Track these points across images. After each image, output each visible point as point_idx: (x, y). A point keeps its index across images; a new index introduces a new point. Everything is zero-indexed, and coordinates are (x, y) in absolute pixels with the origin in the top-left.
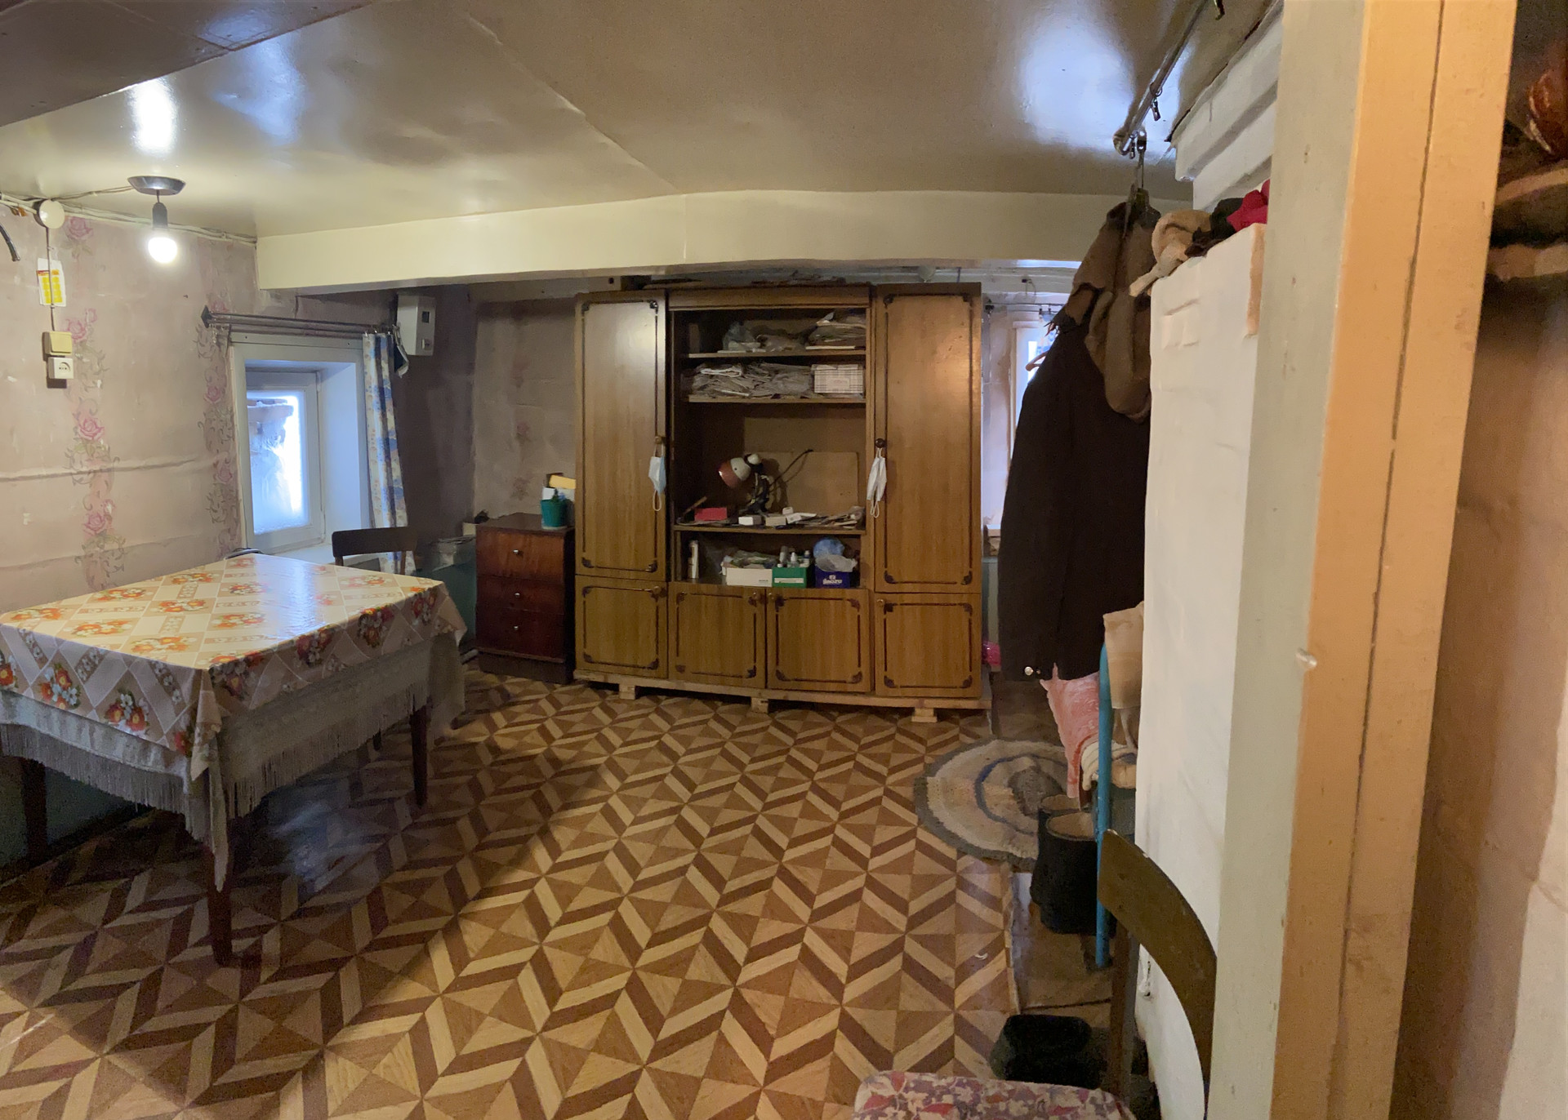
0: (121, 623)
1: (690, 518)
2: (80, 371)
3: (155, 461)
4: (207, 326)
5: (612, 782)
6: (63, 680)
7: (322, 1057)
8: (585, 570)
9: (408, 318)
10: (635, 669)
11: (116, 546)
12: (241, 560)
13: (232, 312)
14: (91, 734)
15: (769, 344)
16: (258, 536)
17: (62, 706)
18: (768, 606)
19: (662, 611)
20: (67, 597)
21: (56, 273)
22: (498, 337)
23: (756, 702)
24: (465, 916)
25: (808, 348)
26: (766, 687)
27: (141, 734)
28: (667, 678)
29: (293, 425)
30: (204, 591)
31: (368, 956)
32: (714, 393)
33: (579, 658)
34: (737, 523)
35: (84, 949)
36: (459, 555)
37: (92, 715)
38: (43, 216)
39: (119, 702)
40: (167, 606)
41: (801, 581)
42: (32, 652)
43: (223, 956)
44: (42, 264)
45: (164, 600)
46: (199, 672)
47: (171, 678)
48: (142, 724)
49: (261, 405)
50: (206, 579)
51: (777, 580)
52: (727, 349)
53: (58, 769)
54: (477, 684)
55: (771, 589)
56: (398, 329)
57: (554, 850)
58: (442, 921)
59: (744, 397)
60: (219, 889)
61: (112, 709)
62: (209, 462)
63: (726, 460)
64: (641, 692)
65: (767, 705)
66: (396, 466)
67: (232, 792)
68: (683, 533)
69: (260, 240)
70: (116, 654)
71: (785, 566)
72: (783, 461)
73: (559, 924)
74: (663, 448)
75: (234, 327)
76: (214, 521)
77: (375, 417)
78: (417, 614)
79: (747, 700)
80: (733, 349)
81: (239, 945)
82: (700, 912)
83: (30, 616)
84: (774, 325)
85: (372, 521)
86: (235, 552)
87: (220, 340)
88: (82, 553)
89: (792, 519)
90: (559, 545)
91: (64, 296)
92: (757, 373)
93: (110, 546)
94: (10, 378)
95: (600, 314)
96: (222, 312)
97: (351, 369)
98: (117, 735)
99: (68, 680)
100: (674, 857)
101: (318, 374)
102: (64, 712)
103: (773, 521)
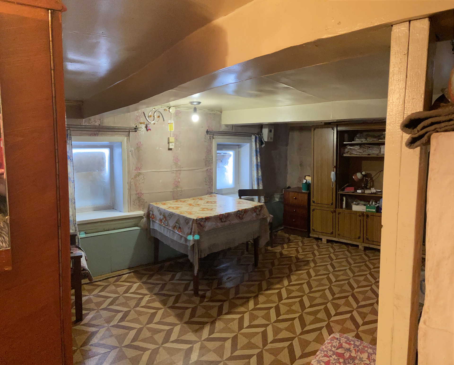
0: (179, 207)
1: (343, 190)
2: (175, 147)
3: (192, 168)
4: (207, 134)
5: (312, 265)
6: (164, 219)
7: (216, 320)
8: (313, 204)
9: (265, 131)
10: (326, 234)
11: (180, 189)
12: (212, 195)
13: (214, 131)
14: (170, 232)
15: (368, 139)
16: (218, 190)
17: (164, 225)
18: (364, 217)
19: (334, 217)
20: (167, 201)
21: (172, 123)
22: (295, 135)
23: (360, 247)
24: (260, 294)
25: (380, 140)
26: (363, 242)
27: (180, 234)
28: (335, 237)
29: (231, 161)
30: (200, 202)
31: (233, 300)
32: (351, 154)
33: (311, 230)
34: (357, 192)
35: (164, 285)
36: (280, 198)
37: (170, 228)
38: (171, 110)
39: (176, 226)
40: (190, 205)
41: (374, 210)
42: (159, 212)
43: (196, 294)
44: (169, 122)
45: (190, 203)
46: (194, 219)
47: (187, 220)
48: (181, 231)
49: (222, 154)
50: (201, 199)
51: (367, 210)
52: (355, 141)
53: (162, 241)
54: (282, 236)
55: (365, 212)
56: (262, 134)
57: (290, 281)
58: (254, 295)
59: (360, 155)
60: (196, 274)
61: (174, 227)
62: (206, 169)
63: (355, 173)
64: (328, 241)
65: (363, 248)
66: (260, 172)
67: (200, 251)
68: (341, 194)
69: (223, 112)
70: (176, 214)
71: (370, 205)
72: (373, 174)
73: (285, 299)
74: (335, 169)
75: (215, 134)
76: (206, 185)
77: (254, 159)
78: (255, 212)
79: (357, 246)
80: (357, 141)
81: (201, 293)
82: (326, 301)
83: (159, 204)
84: (370, 133)
85: (252, 187)
86: (210, 193)
87: (211, 138)
88: (172, 190)
89: (373, 191)
90: (306, 197)
91: (173, 129)
92: (364, 148)
93: (179, 189)
94: (160, 148)
95: (318, 131)
96: (211, 130)
97: (248, 145)
98: (175, 234)
99: (166, 219)
100: (323, 286)
101: (239, 146)
102: (164, 227)
103: (367, 192)
